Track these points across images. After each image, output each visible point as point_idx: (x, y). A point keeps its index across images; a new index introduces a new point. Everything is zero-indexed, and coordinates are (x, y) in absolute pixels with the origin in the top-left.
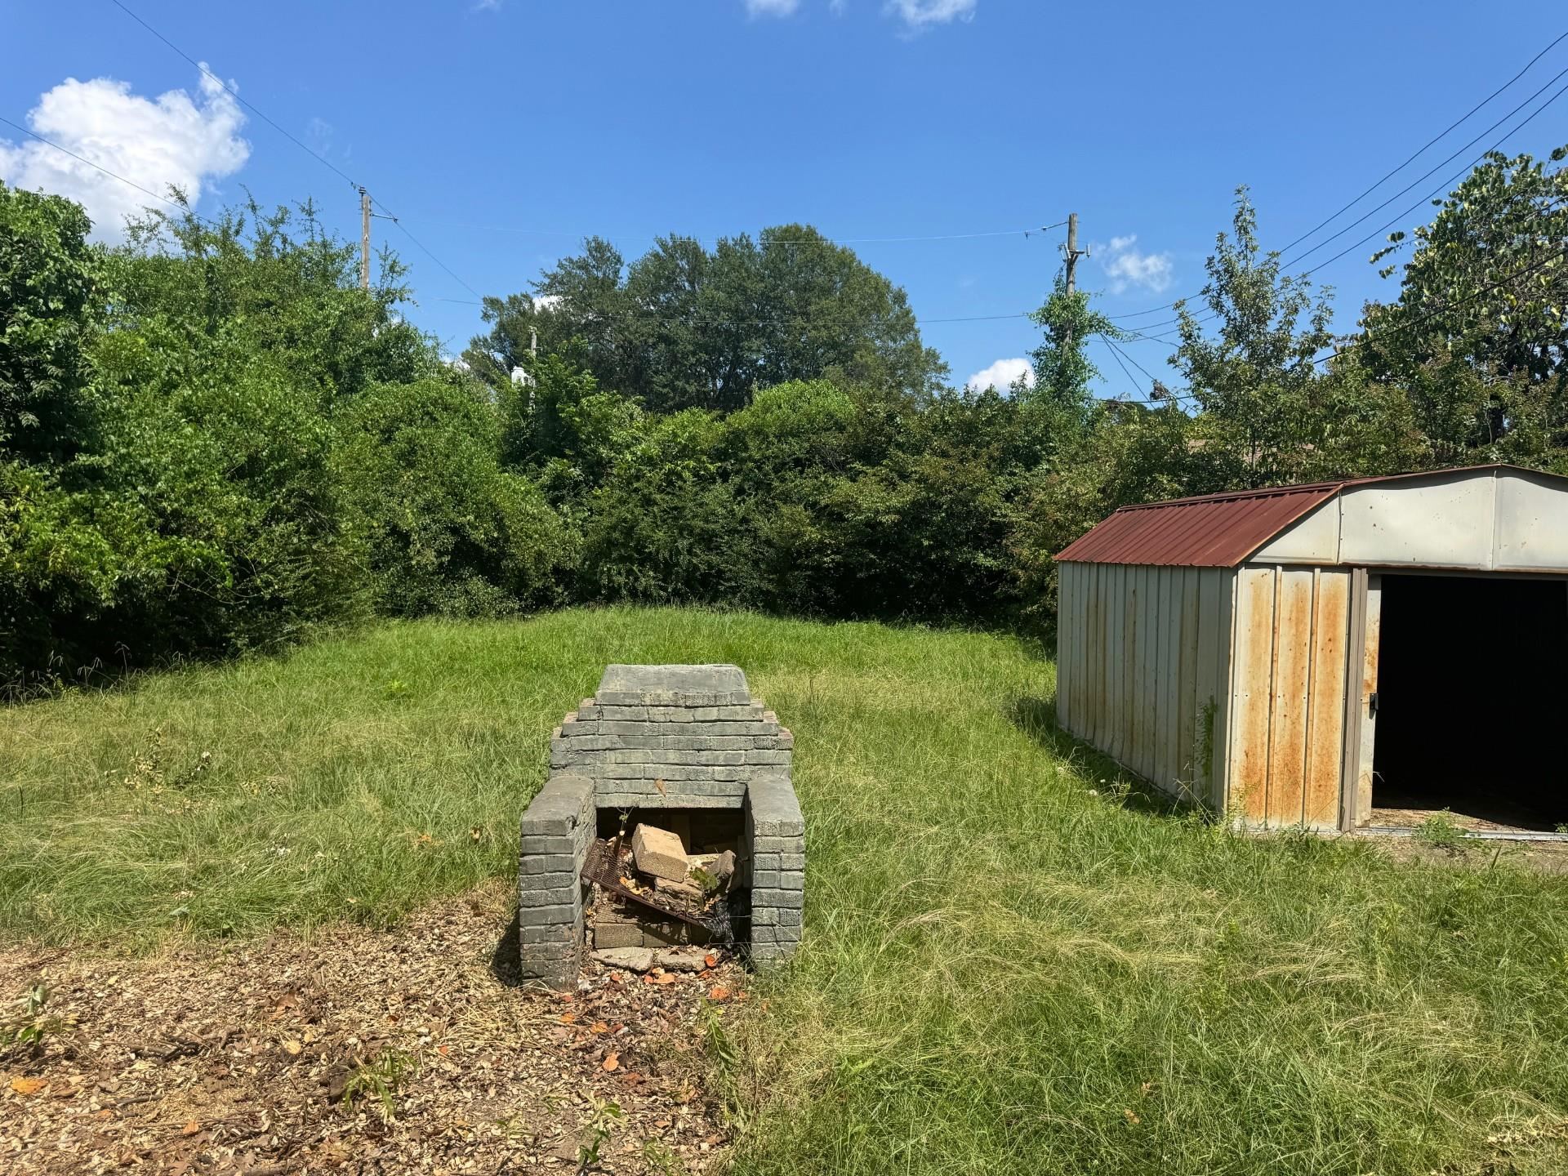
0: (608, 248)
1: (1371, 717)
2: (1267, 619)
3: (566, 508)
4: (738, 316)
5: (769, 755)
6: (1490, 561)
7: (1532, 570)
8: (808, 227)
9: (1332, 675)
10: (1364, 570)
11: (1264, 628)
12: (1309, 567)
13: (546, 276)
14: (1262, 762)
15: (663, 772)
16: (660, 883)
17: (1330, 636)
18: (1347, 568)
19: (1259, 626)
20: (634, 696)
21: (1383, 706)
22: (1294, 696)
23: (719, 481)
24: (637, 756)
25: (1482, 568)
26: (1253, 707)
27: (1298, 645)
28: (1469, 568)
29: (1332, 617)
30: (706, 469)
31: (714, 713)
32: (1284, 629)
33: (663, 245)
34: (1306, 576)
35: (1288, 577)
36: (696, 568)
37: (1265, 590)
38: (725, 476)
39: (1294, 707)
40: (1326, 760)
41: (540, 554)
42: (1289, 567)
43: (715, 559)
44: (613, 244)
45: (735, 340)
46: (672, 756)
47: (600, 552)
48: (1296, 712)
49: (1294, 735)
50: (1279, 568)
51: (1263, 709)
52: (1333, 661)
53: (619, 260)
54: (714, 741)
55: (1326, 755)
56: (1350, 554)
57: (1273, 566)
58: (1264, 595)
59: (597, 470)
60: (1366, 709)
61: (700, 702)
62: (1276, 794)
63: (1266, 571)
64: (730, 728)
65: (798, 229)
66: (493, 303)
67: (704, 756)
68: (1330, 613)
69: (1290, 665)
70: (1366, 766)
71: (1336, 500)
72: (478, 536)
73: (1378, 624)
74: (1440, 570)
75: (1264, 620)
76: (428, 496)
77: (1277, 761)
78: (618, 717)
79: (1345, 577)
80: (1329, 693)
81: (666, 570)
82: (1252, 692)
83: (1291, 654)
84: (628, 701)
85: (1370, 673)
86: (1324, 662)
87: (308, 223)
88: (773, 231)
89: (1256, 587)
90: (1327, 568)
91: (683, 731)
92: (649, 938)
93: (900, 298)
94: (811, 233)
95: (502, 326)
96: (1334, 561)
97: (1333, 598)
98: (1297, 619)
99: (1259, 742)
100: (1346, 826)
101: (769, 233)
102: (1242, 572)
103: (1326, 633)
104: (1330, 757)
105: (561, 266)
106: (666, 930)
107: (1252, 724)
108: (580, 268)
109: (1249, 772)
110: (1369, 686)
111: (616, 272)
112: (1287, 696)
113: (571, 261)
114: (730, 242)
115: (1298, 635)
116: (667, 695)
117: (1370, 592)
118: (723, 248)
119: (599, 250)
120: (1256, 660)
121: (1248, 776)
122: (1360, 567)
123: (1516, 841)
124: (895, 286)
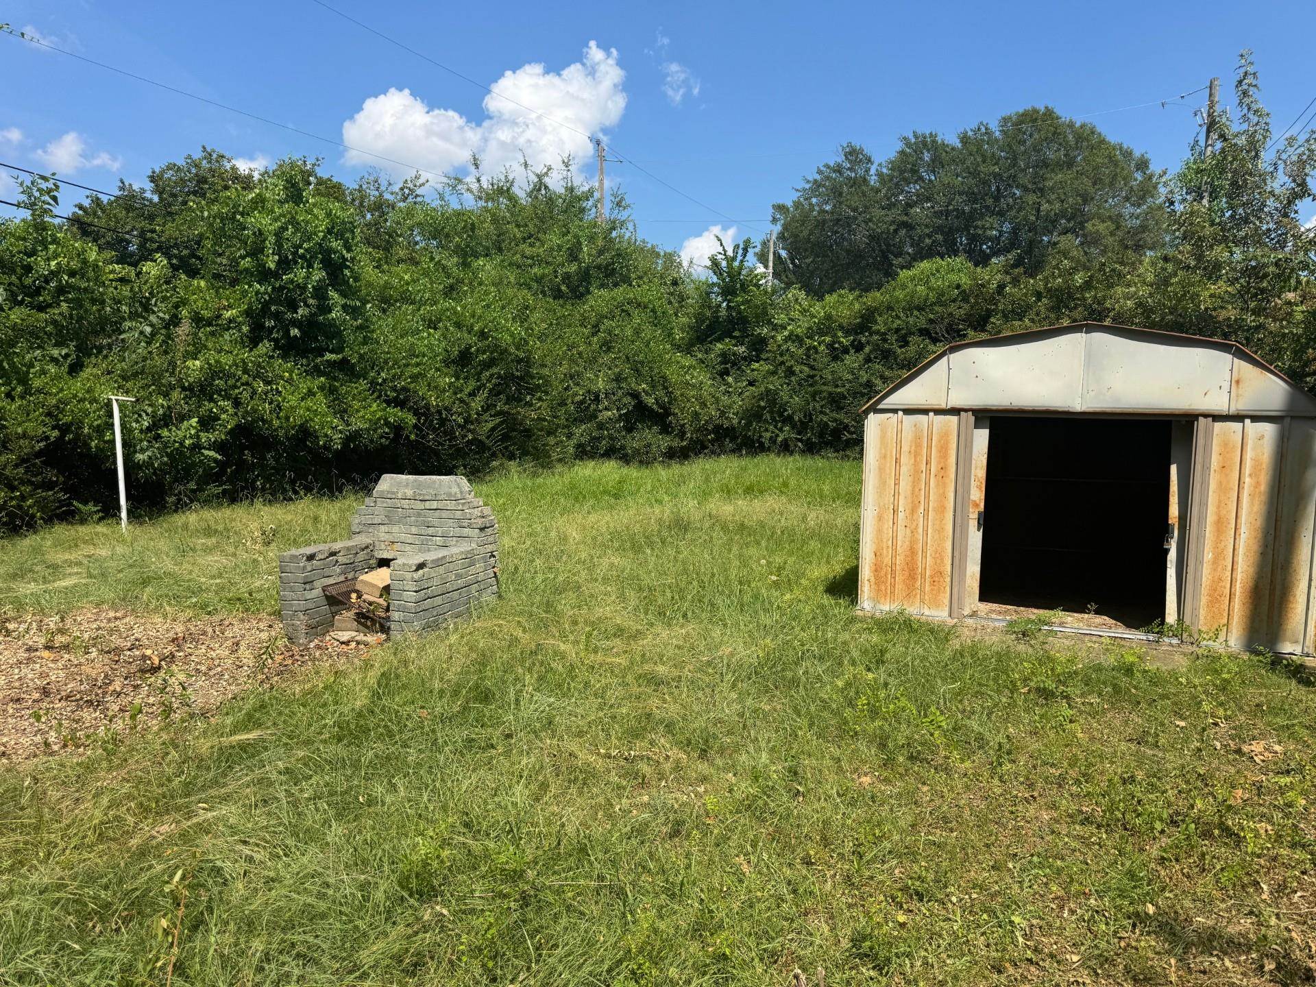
0: (861, 151)
1: (979, 530)
2: (891, 452)
3: (730, 379)
4: (973, 197)
5: (466, 531)
6: (1078, 402)
7: (1118, 411)
8: (1046, 108)
9: (944, 496)
10: (970, 413)
11: (888, 459)
12: (925, 412)
13: (808, 182)
14: (887, 560)
15: (410, 539)
16: (365, 597)
17: (942, 465)
18: (955, 411)
19: (885, 457)
20: (393, 493)
21: (988, 521)
22: (913, 510)
23: (852, 351)
24: (395, 529)
25: (1071, 410)
26: (880, 518)
27: (916, 473)
28: (1060, 410)
29: (943, 450)
30: (840, 343)
31: (435, 505)
32: (904, 459)
33: (908, 144)
34: (922, 418)
35: (909, 420)
36: (826, 424)
37: (890, 429)
38: (859, 348)
39: (912, 520)
40: (938, 561)
41: (696, 414)
42: (908, 412)
43: (841, 416)
44: (864, 147)
45: (968, 220)
46: (414, 530)
47: (753, 415)
48: (915, 524)
49: (913, 542)
50: (900, 413)
51: (888, 521)
52: (944, 485)
53: (869, 160)
54: (436, 522)
55: (939, 557)
56: (956, 400)
57: (895, 411)
58: (889, 434)
59: (758, 346)
60: (973, 524)
61: (427, 498)
62: (899, 586)
63: (890, 415)
64: (444, 514)
65: (1035, 111)
66: (780, 208)
67: (431, 531)
68: (942, 447)
69: (909, 488)
70: (973, 569)
71: (945, 358)
72: (650, 401)
73: (986, 456)
74: (1034, 411)
75: (889, 453)
76: (617, 370)
77: (899, 560)
78: (385, 505)
79: (954, 419)
80: (941, 509)
81: (802, 427)
82: (879, 507)
83: (910, 479)
84: (389, 496)
85: (977, 494)
86: (937, 485)
87: (565, 173)
88: (1010, 118)
89: (883, 428)
90: (938, 412)
91: (419, 515)
92: (361, 627)
93: (1143, 165)
94: (1049, 113)
95: (786, 227)
96: (943, 406)
97: (945, 436)
98: (915, 452)
99: (885, 546)
100: (955, 614)
101: (1005, 120)
102: (871, 416)
103: (939, 463)
104: (942, 560)
105: (820, 172)
106: (369, 623)
107: (879, 531)
108: (834, 171)
109: (877, 569)
110: (977, 505)
111: (868, 170)
112: (907, 511)
113: (827, 166)
114: (970, 133)
115: (916, 464)
116: (409, 493)
117: (976, 431)
118: (964, 139)
119: (854, 155)
120: (882, 483)
121: (876, 571)
122: (966, 410)
123: (1100, 636)
124: (1137, 154)
